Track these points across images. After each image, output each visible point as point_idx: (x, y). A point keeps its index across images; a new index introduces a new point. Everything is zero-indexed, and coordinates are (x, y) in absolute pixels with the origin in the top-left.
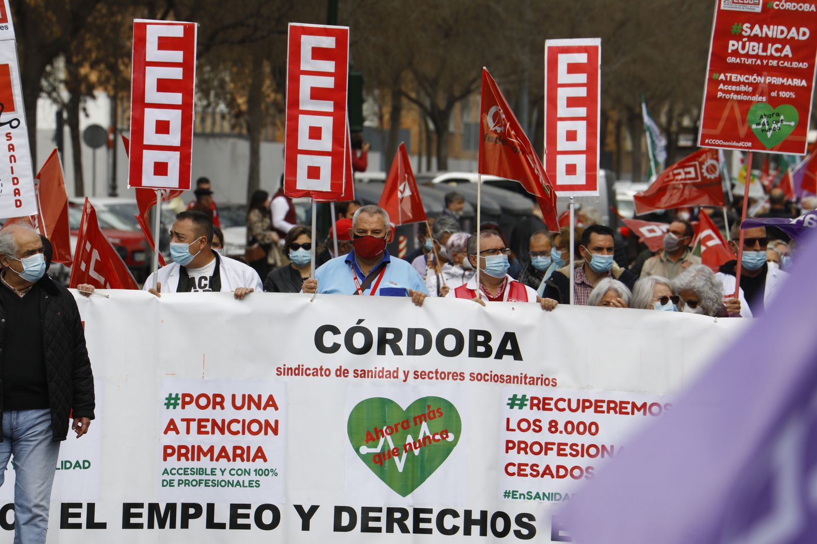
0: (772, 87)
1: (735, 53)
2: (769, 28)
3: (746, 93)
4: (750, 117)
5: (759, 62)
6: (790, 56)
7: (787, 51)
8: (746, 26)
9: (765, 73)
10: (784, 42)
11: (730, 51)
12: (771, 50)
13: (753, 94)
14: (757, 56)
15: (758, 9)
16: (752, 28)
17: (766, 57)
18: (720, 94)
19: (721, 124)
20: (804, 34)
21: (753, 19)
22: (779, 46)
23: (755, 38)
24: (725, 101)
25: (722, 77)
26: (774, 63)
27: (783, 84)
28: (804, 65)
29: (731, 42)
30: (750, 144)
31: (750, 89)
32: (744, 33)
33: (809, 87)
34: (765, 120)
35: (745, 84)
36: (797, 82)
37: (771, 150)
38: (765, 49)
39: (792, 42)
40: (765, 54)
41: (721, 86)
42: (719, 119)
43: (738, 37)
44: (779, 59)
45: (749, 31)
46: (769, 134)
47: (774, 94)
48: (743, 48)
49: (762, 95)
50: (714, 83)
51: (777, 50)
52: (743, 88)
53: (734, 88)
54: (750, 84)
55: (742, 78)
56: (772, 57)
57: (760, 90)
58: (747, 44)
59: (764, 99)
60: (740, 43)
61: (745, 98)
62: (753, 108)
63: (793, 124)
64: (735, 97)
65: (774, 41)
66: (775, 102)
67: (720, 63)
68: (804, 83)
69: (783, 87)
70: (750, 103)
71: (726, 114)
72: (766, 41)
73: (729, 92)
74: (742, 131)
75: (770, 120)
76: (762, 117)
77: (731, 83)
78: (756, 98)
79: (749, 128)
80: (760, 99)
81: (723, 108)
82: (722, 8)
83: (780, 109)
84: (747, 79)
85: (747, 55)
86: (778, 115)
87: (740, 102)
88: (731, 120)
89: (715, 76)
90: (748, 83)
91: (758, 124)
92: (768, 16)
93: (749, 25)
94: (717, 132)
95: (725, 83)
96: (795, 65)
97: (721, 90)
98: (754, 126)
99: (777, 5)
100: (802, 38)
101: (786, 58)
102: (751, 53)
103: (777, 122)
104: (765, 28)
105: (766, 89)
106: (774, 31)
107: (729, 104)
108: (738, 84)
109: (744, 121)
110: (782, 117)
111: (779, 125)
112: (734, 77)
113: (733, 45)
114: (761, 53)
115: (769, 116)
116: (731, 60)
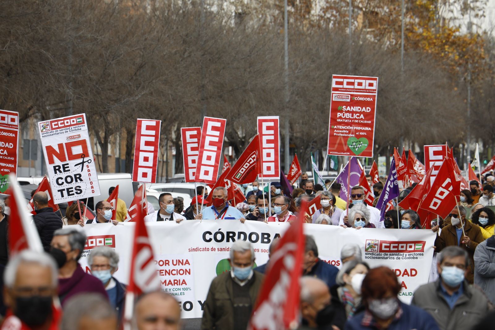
0: (356, 131)
1: (340, 118)
2: (354, 108)
3: (346, 133)
4: (348, 143)
5: (350, 121)
6: (363, 118)
7: (362, 116)
8: (344, 107)
9: (353, 125)
10: (360, 113)
11: (338, 117)
12: (355, 116)
13: (349, 133)
14: (349, 119)
15: (349, 100)
16: (346, 108)
17: (353, 119)
18: (335, 134)
19: (336, 146)
20: (368, 110)
21: (347, 104)
22: (359, 115)
23: (348, 112)
24: (338, 136)
25: (335, 127)
26: (357, 121)
27: (361, 129)
28: (370, 122)
29: (338, 113)
30: (349, 153)
31: (348, 132)
32: (343, 110)
33: (372, 131)
34: (354, 144)
35: (345, 130)
36: (367, 129)
37: (358, 156)
38: (352, 116)
39: (363, 113)
40: (353, 118)
41: (335, 131)
42: (335, 144)
43: (341, 111)
44: (359, 119)
45: (345, 109)
46: (357, 149)
47: (357, 134)
48: (343, 115)
49: (352, 134)
50: (333, 129)
51: (358, 116)
52: (344, 131)
53: (341, 131)
54: (347, 130)
55: (344, 128)
56: (356, 119)
57: (351, 132)
58: (345, 114)
59: (354, 135)
60: (342, 114)
61: (346, 135)
62: (349, 139)
63: (366, 145)
64: (341, 135)
65: (356, 112)
66: (358, 137)
67: (334, 121)
68: (370, 129)
69: (361, 131)
70: (348, 137)
71: (338, 141)
72: (353, 113)
73: (339, 133)
74: (345, 148)
75: (357, 144)
76: (353, 143)
77: (339, 129)
78: (350, 135)
79: (348, 147)
80: (352, 135)
81: (337, 139)
82: (333, 100)
83: (360, 139)
84: (346, 128)
85: (345, 118)
86: (360, 142)
87: (344, 137)
88: (340, 144)
89: (333, 127)
90: (346, 129)
91: (352, 145)
92: (353, 103)
93: (345, 107)
94: (335, 149)
95: (337, 129)
96: (365, 122)
97: (335, 132)
98: (350, 146)
99: (356, 99)
100: (367, 111)
101: (362, 119)
102: (347, 117)
103: (360, 144)
104: (352, 107)
105: (354, 132)
106: (356, 109)
107: (339, 138)
108: (342, 130)
109: (346, 144)
110: (362, 143)
111: (361, 145)
112: (340, 127)
113: (339, 114)
114: (351, 117)
115: (356, 142)
116: (339, 120)
